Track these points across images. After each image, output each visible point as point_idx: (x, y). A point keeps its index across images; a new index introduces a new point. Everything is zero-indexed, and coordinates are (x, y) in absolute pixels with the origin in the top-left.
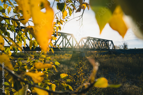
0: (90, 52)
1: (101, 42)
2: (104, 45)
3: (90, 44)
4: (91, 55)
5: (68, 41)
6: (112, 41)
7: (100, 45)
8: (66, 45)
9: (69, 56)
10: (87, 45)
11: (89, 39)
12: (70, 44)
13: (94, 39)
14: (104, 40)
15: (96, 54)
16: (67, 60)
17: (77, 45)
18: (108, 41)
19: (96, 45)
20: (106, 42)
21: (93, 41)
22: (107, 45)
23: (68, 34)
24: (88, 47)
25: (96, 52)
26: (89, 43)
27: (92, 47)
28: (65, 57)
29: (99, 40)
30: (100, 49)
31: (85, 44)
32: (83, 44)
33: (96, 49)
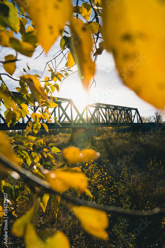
0: (100, 128)
1: (118, 112)
2: (123, 117)
3: (100, 116)
4: (103, 134)
5: (64, 111)
6: (136, 110)
7: (118, 116)
8: (60, 118)
9: (66, 136)
10: (96, 116)
11: (98, 107)
12: (67, 116)
13: (108, 107)
14: (123, 108)
15: (112, 132)
16: (63, 143)
17: (78, 117)
18: (131, 109)
19: (110, 117)
20: (127, 111)
21: (106, 110)
22: (129, 116)
23: (63, 99)
24: (97, 121)
25: (111, 128)
26: (99, 113)
27: (104, 121)
28: (59, 138)
29: (116, 108)
30: (118, 124)
31: (93, 115)
32: (90, 116)
33: (111, 123)
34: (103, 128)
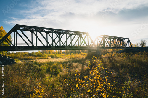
0: (105, 50)
1: (117, 40)
2: (120, 44)
3: (105, 43)
4: (107, 54)
5: (83, 39)
6: (128, 39)
7: (116, 43)
8: (81, 44)
9: (85, 54)
10: (103, 43)
11: (104, 37)
12: (85, 43)
13: (110, 37)
14: (120, 38)
15: (112, 53)
16: (83, 58)
17: (92, 44)
18: (124, 39)
19: (111, 44)
20: (122, 40)
21: (109, 39)
22: (123, 43)
23: (83, 33)
24: (104, 46)
25: (112, 50)
26: (105, 41)
27: (108, 46)
28: (81, 55)
29: (115, 38)
30: (116, 47)
31: (101, 42)
32: (99, 43)
33: (112, 47)
34: (107, 50)
